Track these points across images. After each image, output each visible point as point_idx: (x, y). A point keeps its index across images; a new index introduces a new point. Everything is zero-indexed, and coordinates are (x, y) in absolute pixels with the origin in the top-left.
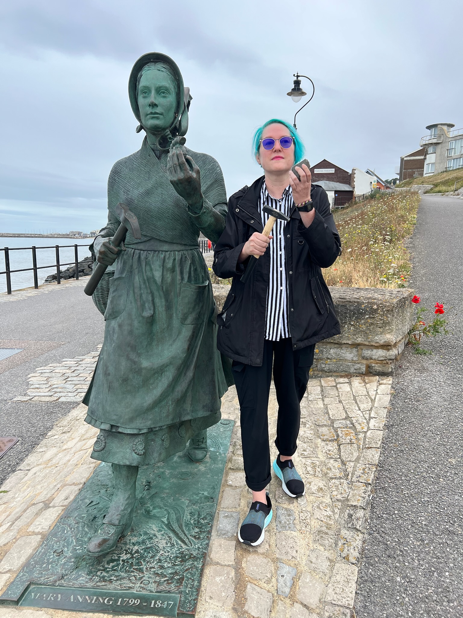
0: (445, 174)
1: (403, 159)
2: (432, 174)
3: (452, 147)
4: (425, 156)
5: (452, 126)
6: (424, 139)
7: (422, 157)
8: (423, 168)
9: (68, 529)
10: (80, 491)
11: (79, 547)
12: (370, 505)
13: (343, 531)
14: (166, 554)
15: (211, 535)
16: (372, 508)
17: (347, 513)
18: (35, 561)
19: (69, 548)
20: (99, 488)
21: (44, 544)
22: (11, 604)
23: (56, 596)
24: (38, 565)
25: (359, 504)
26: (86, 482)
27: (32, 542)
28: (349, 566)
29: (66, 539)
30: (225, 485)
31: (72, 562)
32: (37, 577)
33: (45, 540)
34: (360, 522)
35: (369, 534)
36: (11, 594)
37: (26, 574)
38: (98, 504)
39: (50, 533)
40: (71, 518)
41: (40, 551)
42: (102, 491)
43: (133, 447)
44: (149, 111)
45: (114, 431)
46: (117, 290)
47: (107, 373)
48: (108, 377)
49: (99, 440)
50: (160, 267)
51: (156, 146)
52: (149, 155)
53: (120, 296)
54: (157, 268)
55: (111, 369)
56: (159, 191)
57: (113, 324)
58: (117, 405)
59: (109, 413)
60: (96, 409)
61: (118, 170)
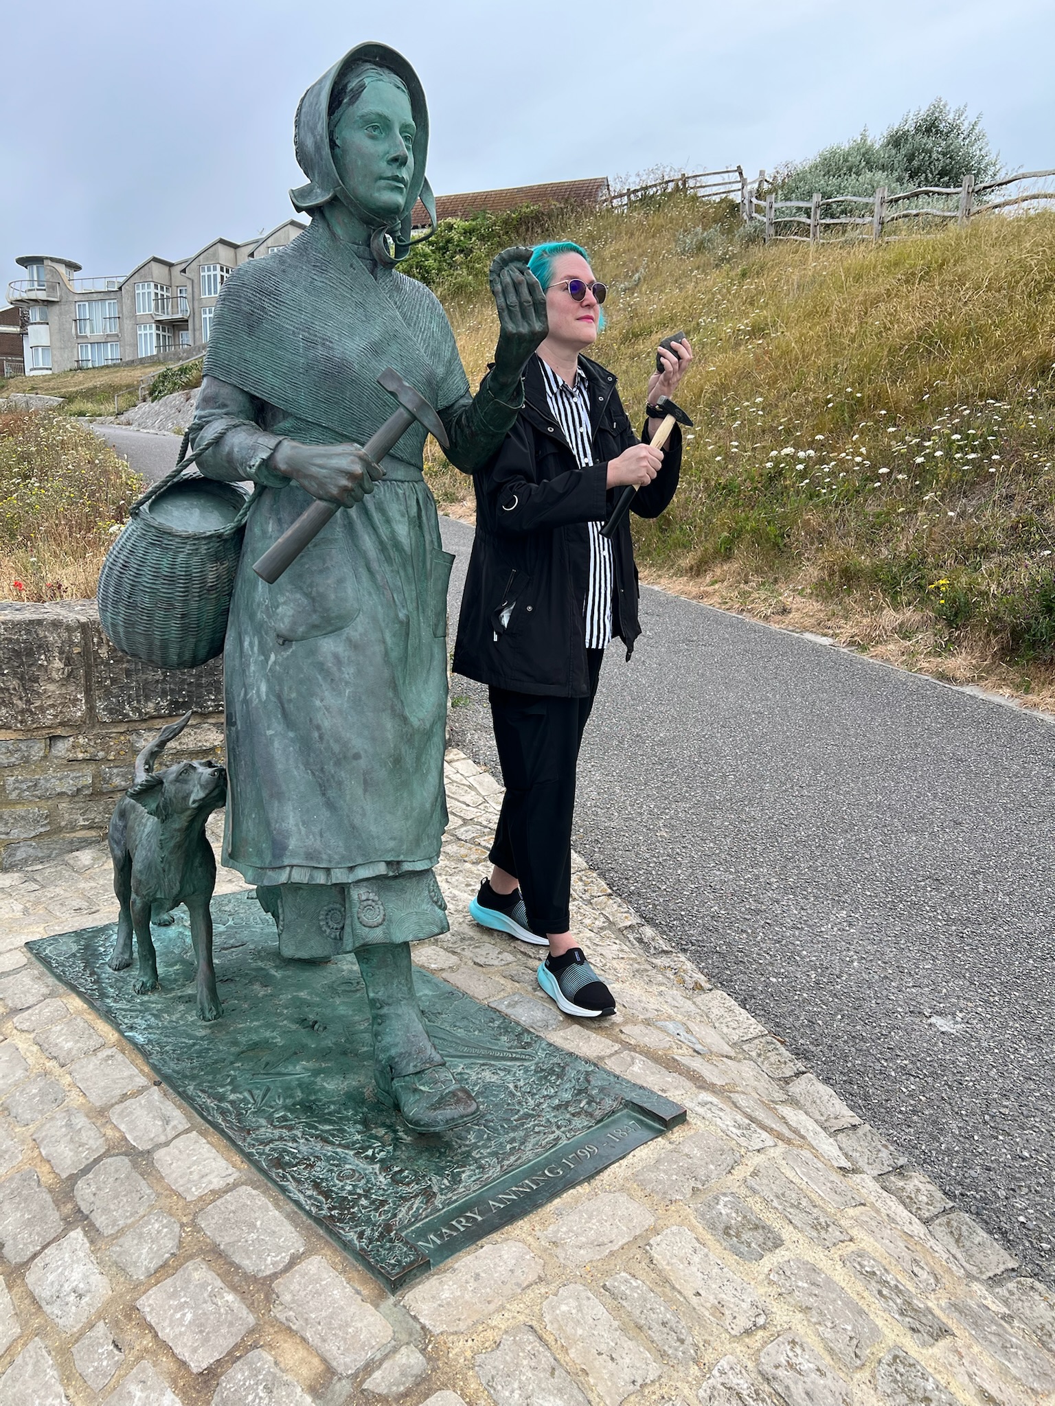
2: (49, 372)
3: (85, 314)
4: (23, 326)
5: (77, 268)
6: (17, 286)
8: (23, 356)
9: (290, 1144)
10: (179, 1094)
11: (370, 1152)
12: (644, 918)
13: (654, 961)
14: (521, 1083)
15: (536, 1033)
16: (650, 921)
17: (632, 939)
18: (334, 1208)
19: (353, 1162)
20: (215, 1072)
21: (291, 1186)
22: (418, 1274)
23: (468, 1219)
24: (353, 1207)
25: (634, 922)
26: (158, 1079)
27: (249, 1203)
28: (710, 994)
29: (317, 1157)
30: (433, 971)
31: (401, 1171)
32: (390, 1219)
33: (275, 1182)
34: (661, 942)
35: (684, 951)
36: (398, 1261)
37: (359, 1229)
38: (268, 1090)
39: (261, 1170)
40: (263, 1130)
41: (305, 1196)
42: (232, 1072)
43: (431, 898)
44: (389, 171)
45: (391, 874)
46: (328, 568)
47: (350, 754)
48: (354, 763)
49: (370, 902)
50: (403, 516)
51: (362, 248)
52: (351, 266)
53: (341, 581)
54: (398, 517)
55: (358, 743)
56: (394, 348)
57: (329, 646)
58: (389, 817)
59: (378, 837)
60: (318, 844)
61: (269, 285)
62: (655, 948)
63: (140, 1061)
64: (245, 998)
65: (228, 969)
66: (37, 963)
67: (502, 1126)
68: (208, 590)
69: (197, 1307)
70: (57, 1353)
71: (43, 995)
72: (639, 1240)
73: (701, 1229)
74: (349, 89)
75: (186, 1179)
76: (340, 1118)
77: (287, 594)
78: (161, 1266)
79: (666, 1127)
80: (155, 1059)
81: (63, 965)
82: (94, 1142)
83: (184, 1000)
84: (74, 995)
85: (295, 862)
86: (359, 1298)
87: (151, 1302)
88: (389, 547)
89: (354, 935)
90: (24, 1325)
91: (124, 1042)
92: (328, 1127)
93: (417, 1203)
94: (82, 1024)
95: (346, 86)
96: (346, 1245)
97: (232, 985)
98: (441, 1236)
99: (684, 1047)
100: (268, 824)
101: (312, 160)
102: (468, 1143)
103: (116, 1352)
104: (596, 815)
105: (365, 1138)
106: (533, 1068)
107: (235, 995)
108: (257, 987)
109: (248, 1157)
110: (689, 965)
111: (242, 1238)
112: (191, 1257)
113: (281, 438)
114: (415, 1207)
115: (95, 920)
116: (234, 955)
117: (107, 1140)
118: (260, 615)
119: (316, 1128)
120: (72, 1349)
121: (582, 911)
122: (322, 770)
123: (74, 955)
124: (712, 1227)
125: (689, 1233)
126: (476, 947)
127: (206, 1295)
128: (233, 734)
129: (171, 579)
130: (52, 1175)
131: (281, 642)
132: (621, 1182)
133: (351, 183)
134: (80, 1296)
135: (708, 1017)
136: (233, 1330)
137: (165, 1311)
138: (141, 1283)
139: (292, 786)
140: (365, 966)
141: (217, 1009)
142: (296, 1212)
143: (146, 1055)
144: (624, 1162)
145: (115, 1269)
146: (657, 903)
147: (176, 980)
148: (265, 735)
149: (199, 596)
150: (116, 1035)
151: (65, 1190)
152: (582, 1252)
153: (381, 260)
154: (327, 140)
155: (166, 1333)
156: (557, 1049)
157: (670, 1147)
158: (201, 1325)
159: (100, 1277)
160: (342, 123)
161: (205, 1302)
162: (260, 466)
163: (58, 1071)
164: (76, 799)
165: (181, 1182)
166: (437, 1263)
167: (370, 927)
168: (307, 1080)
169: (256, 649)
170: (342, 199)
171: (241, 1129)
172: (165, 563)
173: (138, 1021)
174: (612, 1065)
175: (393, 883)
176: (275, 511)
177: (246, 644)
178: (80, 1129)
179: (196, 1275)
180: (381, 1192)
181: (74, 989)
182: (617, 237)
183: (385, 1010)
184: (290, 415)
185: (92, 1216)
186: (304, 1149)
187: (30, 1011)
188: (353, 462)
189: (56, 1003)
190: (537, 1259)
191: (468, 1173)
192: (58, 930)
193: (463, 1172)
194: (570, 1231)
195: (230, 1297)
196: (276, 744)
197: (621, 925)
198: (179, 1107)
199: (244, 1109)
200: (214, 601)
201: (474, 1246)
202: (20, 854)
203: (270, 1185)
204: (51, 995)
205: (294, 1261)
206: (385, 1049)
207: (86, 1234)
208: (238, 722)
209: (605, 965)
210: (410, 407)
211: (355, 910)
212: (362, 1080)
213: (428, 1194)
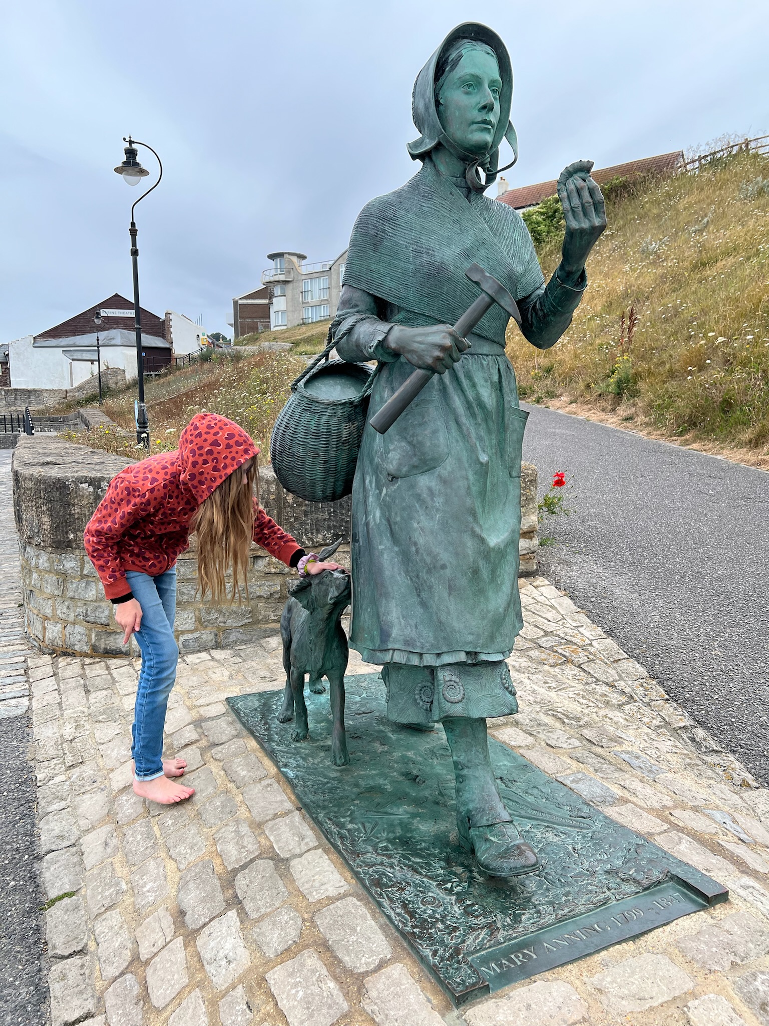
0: (304, 328)
1: (237, 302)
2: (285, 327)
3: (308, 288)
4: (270, 299)
5: (303, 257)
6: (267, 273)
7: (266, 301)
8: (269, 318)
9: (388, 869)
10: (313, 819)
11: (449, 885)
12: (697, 721)
13: (705, 758)
14: (579, 846)
15: (596, 807)
16: (702, 724)
17: (685, 737)
18: (416, 927)
19: (435, 892)
20: (339, 806)
21: (386, 903)
22: (479, 994)
23: (524, 955)
24: (431, 929)
25: (688, 724)
26: (300, 806)
27: (353, 911)
28: (757, 792)
29: (407, 883)
30: (513, 748)
31: (472, 905)
32: (459, 944)
33: (374, 898)
34: (712, 742)
35: (734, 752)
36: (464, 981)
37: (434, 948)
38: (376, 824)
39: (364, 886)
40: (369, 855)
41: (395, 913)
42: (352, 807)
43: (503, 684)
44: (479, 117)
45: (470, 662)
46: (426, 422)
47: (438, 565)
48: (442, 572)
49: (452, 683)
50: (486, 381)
51: (459, 180)
52: (451, 193)
53: (435, 432)
54: (482, 382)
55: (445, 557)
56: (483, 252)
57: (424, 481)
58: (468, 616)
59: (459, 632)
60: (414, 635)
61: (389, 214)
62: (706, 747)
63: (289, 791)
64: (368, 753)
65: (358, 729)
66: (232, 713)
67: (559, 880)
68: (343, 443)
69: (307, 987)
70: (209, 1003)
71: (233, 736)
72: (678, 1000)
73: (737, 1000)
74: (450, 59)
75: (310, 884)
76: (429, 855)
77: (396, 443)
78: (286, 950)
79: (708, 903)
80: (299, 789)
81: (248, 716)
82: (251, 846)
83: (325, 749)
84: (252, 738)
85: (396, 647)
86: (430, 1006)
87: (276, 976)
88: (475, 407)
89: (441, 709)
90: (191, 977)
91: (280, 775)
92: (418, 860)
93: (483, 934)
94: (254, 759)
95: (448, 58)
96: (423, 959)
97: (360, 741)
98: (500, 966)
99: (730, 835)
100: (378, 617)
101: (423, 118)
102: (529, 890)
103: (248, 1012)
104: (659, 634)
105: (447, 873)
106: (590, 835)
107: (361, 749)
108: (377, 745)
109: (356, 874)
110: (737, 765)
111: (345, 938)
112: (307, 946)
113: (393, 324)
114: (481, 937)
115: (274, 685)
116: (364, 719)
117: (260, 846)
118: (377, 460)
119: (409, 860)
120: (219, 1003)
121: (641, 711)
122: (418, 576)
123: (256, 709)
124: (749, 1000)
125: (726, 1002)
126: (549, 732)
127: (314, 979)
128: (357, 548)
129: (317, 435)
130: (222, 867)
131: (390, 479)
132: (664, 946)
133: (451, 130)
134: (229, 962)
135: (754, 811)
136: (331, 1012)
137: (284, 986)
138: (270, 960)
139: (395, 588)
140: (450, 734)
141: (345, 757)
142: (387, 925)
143: (293, 786)
144: (667, 928)
145: (254, 945)
146: (709, 709)
147: (321, 734)
148: (378, 549)
149: (336, 447)
150: (276, 769)
151: (229, 880)
152: (624, 1002)
153: (474, 187)
154: (433, 101)
155: (283, 1004)
156: (612, 821)
157: (711, 921)
158: (309, 1003)
159: (244, 950)
160: (445, 87)
161: (313, 985)
162: (377, 346)
163: (235, 791)
164: (270, 601)
165: (307, 886)
166: (496, 988)
167: (452, 703)
168: (406, 821)
169: (373, 485)
170: (444, 143)
171: (353, 853)
172: (313, 423)
173: (291, 761)
174: (660, 841)
175: (471, 669)
176: (390, 381)
177: (367, 481)
178: (244, 836)
179: (309, 962)
180: (455, 920)
181: (252, 733)
182: (689, 193)
183: (465, 772)
184: (403, 309)
185: (244, 902)
186: (398, 874)
187: (222, 746)
188: (444, 337)
189: (240, 742)
190: (582, 1001)
191: (527, 916)
192: (249, 690)
193: (524, 914)
194: (614, 981)
195: (332, 984)
196: (385, 556)
197: (676, 726)
198: (312, 829)
199: (357, 837)
200: (347, 452)
201: (528, 980)
202: (232, 637)
203: (370, 899)
204: (237, 736)
205: (382, 965)
206: (465, 804)
207: (238, 916)
208: (361, 540)
209: (659, 757)
210: (490, 292)
211: (441, 688)
212: (448, 827)
213: (492, 928)
